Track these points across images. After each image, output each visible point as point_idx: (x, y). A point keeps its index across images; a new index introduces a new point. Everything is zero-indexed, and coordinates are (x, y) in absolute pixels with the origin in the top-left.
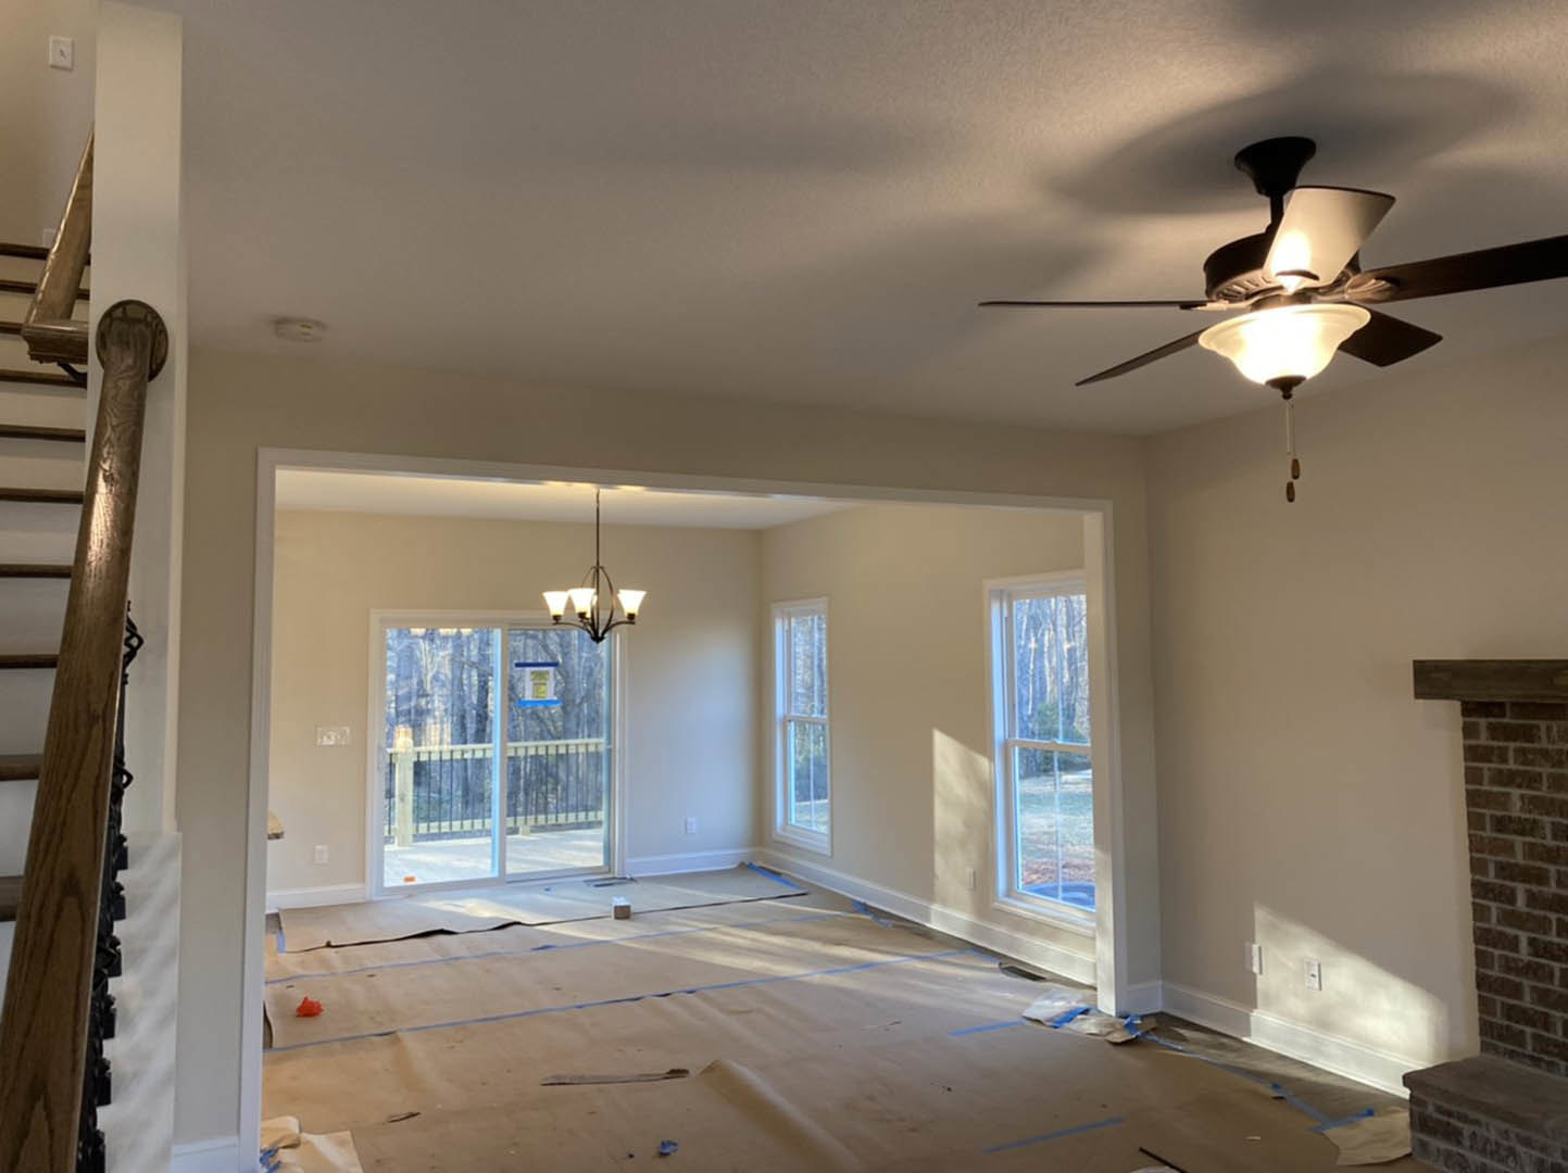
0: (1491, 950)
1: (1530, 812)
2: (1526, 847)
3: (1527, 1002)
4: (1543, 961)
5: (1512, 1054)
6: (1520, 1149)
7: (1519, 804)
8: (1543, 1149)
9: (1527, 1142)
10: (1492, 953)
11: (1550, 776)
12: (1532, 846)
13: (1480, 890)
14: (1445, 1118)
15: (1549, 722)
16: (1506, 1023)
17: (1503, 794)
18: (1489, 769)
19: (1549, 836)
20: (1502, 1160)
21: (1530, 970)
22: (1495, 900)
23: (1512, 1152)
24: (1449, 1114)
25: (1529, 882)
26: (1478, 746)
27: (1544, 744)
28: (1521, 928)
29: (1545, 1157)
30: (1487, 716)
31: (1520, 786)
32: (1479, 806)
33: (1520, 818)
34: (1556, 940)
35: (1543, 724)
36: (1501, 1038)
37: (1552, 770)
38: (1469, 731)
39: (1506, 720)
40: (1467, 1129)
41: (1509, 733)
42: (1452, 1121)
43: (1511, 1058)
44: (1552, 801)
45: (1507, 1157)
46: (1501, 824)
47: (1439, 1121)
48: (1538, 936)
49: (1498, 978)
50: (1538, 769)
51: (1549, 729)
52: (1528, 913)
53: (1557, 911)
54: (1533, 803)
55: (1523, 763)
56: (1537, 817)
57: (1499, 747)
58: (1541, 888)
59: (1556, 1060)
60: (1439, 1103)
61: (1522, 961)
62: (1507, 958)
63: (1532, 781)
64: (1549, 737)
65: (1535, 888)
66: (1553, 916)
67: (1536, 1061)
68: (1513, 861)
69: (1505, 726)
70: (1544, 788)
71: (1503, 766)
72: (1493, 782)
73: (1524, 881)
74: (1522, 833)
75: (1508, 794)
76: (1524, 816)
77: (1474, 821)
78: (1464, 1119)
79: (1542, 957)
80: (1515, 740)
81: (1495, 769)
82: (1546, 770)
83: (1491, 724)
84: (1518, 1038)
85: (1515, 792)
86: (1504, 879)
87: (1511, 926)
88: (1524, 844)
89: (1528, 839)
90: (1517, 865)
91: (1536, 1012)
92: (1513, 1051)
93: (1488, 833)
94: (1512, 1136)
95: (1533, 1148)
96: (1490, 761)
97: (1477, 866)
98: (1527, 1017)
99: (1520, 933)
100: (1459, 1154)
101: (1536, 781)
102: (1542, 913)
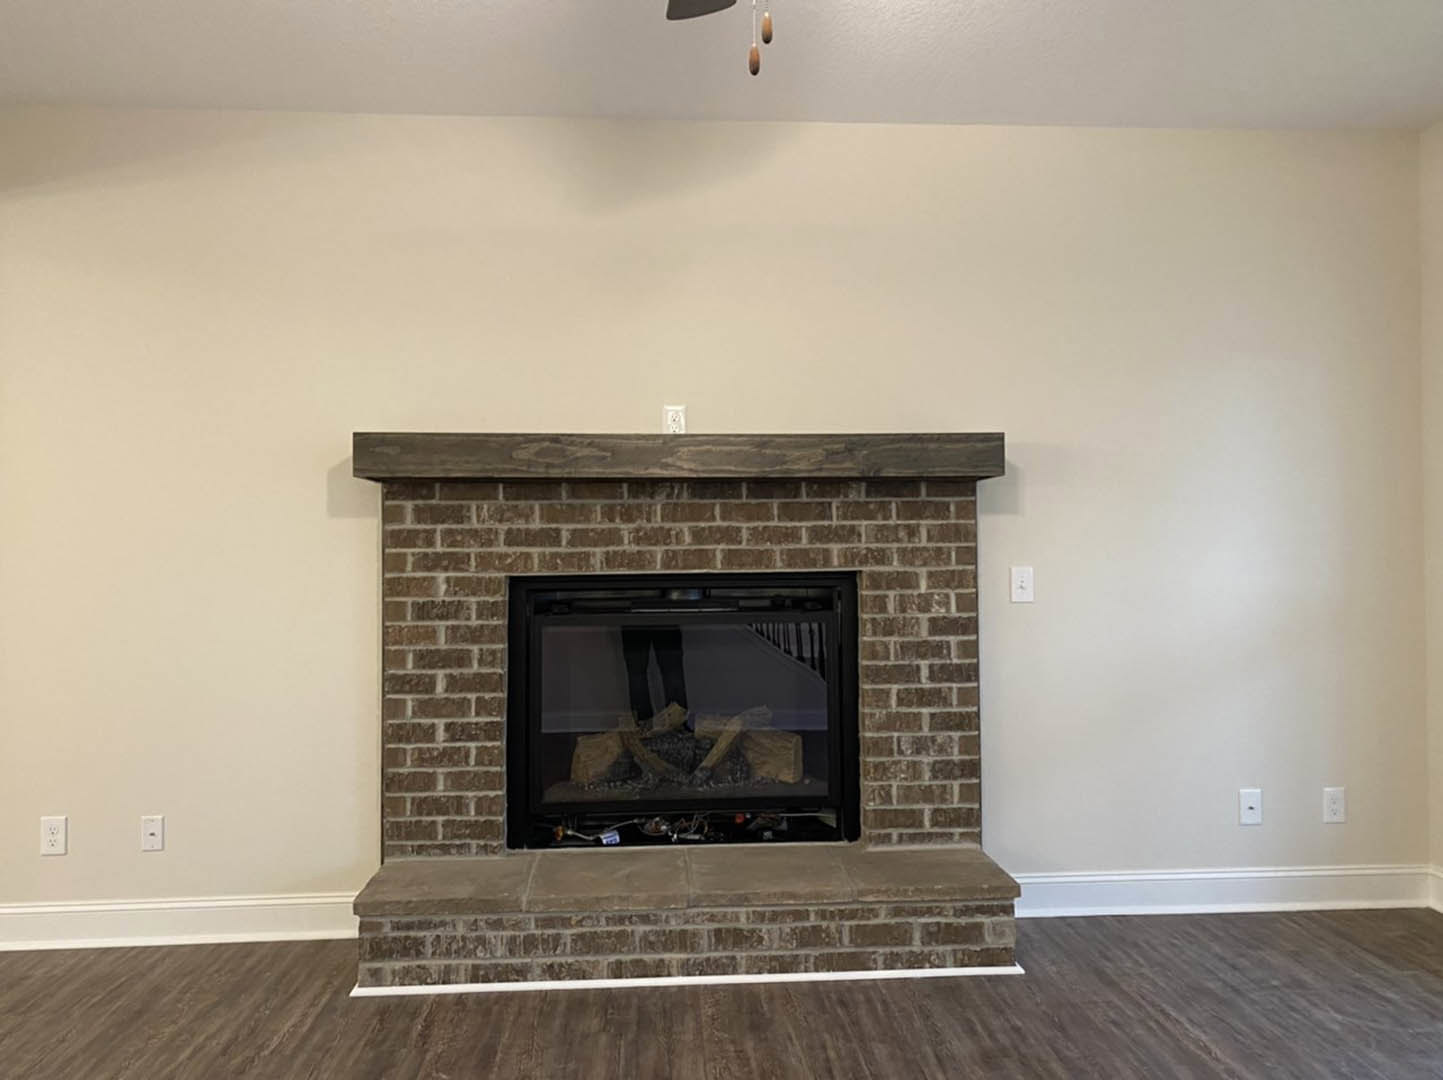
0: (402, 746)
1: (456, 593)
2: (449, 632)
3: (440, 790)
4: (458, 744)
5: (420, 850)
6: (490, 934)
7: (443, 587)
8: (516, 926)
9: (497, 925)
10: (404, 750)
11: (479, 556)
12: (454, 629)
13: (393, 684)
14: (403, 934)
15: (479, 502)
16: (414, 819)
17: (425, 579)
18: (413, 554)
19: (474, 616)
20: (472, 954)
21: (446, 756)
22: (410, 692)
23: (482, 941)
24: (409, 927)
25: (450, 667)
26: (400, 531)
27: (475, 524)
28: (436, 716)
29: (517, 933)
30: (413, 499)
31: (446, 569)
32: (398, 594)
33: (444, 602)
34: (475, 720)
35: (473, 505)
36: (409, 837)
37: (481, 550)
38: (389, 515)
39: (434, 502)
40: (428, 935)
41: (438, 517)
42: (412, 934)
43: (418, 853)
44: (479, 580)
45: (476, 948)
46: (422, 611)
47: (395, 939)
48: (455, 720)
49: (409, 774)
50: (466, 550)
51: (479, 509)
52: (446, 699)
53: (477, 690)
54: (456, 585)
55: (449, 546)
56: (463, 599)
57: (425, 531)
58: (459, 671)
59: (468, 841)
60: (395, 919)
61: (437, 749)
62: (420, 749)
63: (458, 562)
64: (478, 516)
65: (456, 672)
66: (472, 696)
67: (445, 849)
68: (433, 648)
69: (432, 508)
70: (473, 569)
71: (429, 550)
72: (416, 567)
73: (443, 667)
74: (441, 617)
75: (433, 578)
76: (447, 599)
77: (390, 611)
78: (422, 926)
79: (460, 740)
80: (443, 522)
81: (419, 553)
82: (474, 550)
83: (416, 506)
84: (429, 831)
85: (441, 576)
86: (424, 667)
87: (427, 716)
88: (447, 627)
89: (450, 623)
90: (438, 651)
91: (449, 797)
92: (420, 846)
93: (409, 622)
94: (482, 924)
95: (504, 929)
96: (415, 546)
97: (389, 659)
98: (438, 806)
99: (436, 721)
100: (419, 966)
101: (463, 563)
102: (462, 695)
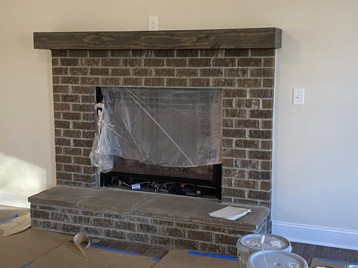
0: (61, 146)
1: (75, 92)
2: (74, 106)
3: (72, 163)
4: (78, 147)
5: (67, 183)
6: (68, 214)
7: (71, 90)
8: (76, 213)
9: (70, 211)
10: (61, 148)
11: (82, 78)
12: (75, 105)
13: (58, 124)
14: (43, 210)
15: (81, 58)
16: (65, 172)
17: (65, 86)
18: (61, 77)
19: (81, 101)
20: (63, 220)
21: (74, 151)
22: (62, 127)
23: (66, 216)
24: (45, 208)
25: (74, 119)
26: (57, 68)
27: (80, 66)
28: (70, 137)
29: (76, 215)
30: (61, 56)
31: (72, 83)
32: (57, 92)
33: (71, 95)
34: (83, 139)
35: (79, 58)
36: (64, 178)
37: (83, 76)
38: (54, 62)
39: (67, 57)
40: (50, 212)
41: (68, 62)
42: (45, 210)
43: (67, 185)
44: (82, 87)
45: (64, 219)
46: (65, 98)
47: (41, 212)
48: (76, 139)
49: (63, 156)
50: (78, 76)
51: (81, 60)
52: (74, 131)
53: (83, 128)
54: (76, 89)
55: (73, 74)
56: (77, 94)
57: (65, 68)
58: (78, 121)
59: (82, 182)
60: (41, 205)
61: (71, 148)
62: (66, 148)
63: (75, 80)
64: (81, 63)
65: (76, 121)
66: (81, 131)
67: (75, 184)
68: (69, 112)
69: (67, 60)
70: (80, 83)
71: (66, 76)
72: (62, 82)
73: (72, 119)
74: (72, 101)
75: (68, 86)
76: (73, 94)
77: (56, 98)
78: (49, 208)
79: (78, 146)
80: (70, 65)
81: (63, 77)
82: (80, 76)
83: (62, 59)
84: (69, 177)
85: (70, 85)
86: (66, 119)
87: (68, 136)
88: (73, 105)
89: (74, 103)
90: (70, 113)
91: (75, 166)
92: (67, 182)
93: (61, 102)
94: (66, 210)
95: (72, 213)
96: (62, 74)
97: (56, 115)
98: (72, 169)
99: (70, 138)
100: (47, 222)
101: (77, 81)
102: (78, 130)
